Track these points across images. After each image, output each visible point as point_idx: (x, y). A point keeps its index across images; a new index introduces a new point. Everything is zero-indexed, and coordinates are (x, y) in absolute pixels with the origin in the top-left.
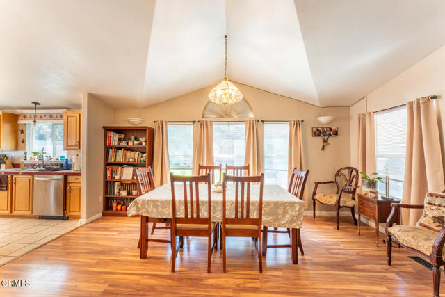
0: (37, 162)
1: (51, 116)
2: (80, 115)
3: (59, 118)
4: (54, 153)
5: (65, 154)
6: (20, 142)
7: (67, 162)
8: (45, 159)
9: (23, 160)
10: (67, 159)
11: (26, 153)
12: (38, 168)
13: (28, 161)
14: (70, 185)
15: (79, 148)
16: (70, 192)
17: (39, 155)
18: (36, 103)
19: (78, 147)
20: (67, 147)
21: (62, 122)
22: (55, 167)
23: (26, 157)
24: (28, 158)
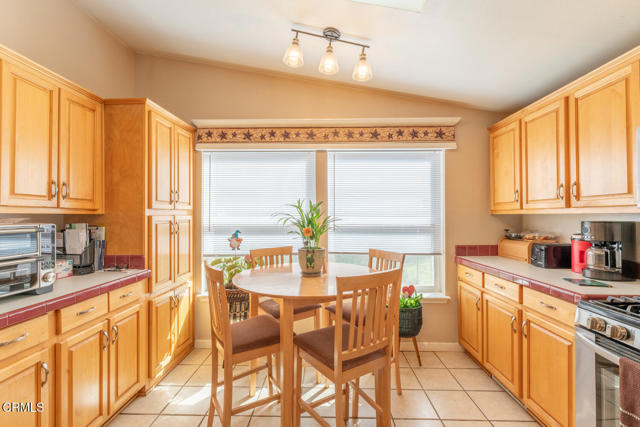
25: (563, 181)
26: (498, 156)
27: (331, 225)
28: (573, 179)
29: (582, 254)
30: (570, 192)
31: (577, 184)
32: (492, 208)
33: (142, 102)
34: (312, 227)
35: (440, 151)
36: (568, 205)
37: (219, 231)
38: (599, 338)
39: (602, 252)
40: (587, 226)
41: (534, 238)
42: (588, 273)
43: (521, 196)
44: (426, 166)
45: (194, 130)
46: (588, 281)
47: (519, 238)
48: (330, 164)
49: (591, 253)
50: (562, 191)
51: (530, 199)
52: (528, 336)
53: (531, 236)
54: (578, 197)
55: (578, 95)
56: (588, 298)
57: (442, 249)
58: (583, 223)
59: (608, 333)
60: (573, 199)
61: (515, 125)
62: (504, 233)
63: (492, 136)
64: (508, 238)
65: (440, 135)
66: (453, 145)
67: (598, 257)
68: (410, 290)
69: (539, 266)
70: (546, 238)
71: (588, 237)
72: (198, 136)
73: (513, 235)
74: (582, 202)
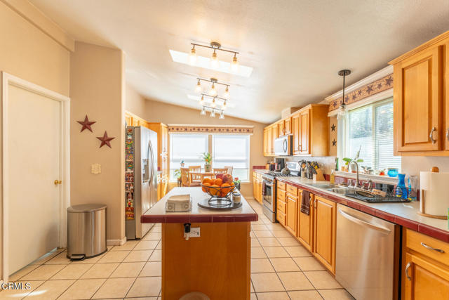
0: (350, 174)
1: (370, 89)
2: (442, 49)
3: (384, 87)
4: (376, 161)
5: (397, 163)
6: (331, 144)
7: (402, 182)
8: (361, 171)
9: (333, 171)
10: (402, 176)
11: (337, 160)
12: (350, 186)
13: (340, 173)
14: (415, 259)
15: (442, 147)
16: (413, 279)
17: (353, 164)
18: (344, 73)
19: (435, 146)
20: (404, 145)
21: (390, 93)
22: (375, 191)
23: (337, 166)
24: (340, 168)
27: (213, 159)
32: (264, 154)
33: (160, 124)
34: (208, 159)
35: (248, 136)
37: (175, 161)
44: (244, 140)
45: (168, 127)
48: (213, 139)
51: (274, 151)
57: (249, 167)
63: (263, 132)
65: (248, 131)
66: (252, 134)
68: (237, 179)
72: (170, 129)
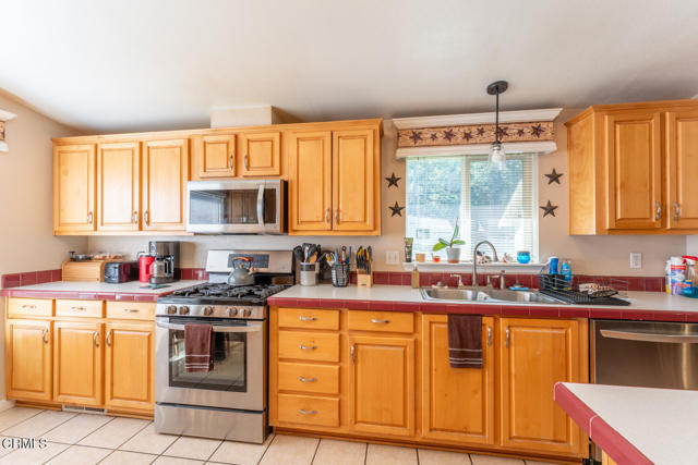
6: (386, 211)
11: (410, 242)
20: (617, 223)
25: (137, 209)
26: (66, 173)
28: (145, 209)
29: (148, 267)
30: (141, 219)
31: (148, 212)
32: (56, 228)
36: (141, 229)
38: (172, 319)
39: (162, 264)
40: (153, 245)
41: (104, 258)
42: (153, 280)
43: (95, 219)
46: (154, 286)
47: (89, 259)
49: (155, 265)
50: (136, 217)
51: (105, 221)
52: (112, 345)
53: (101, 256)
54: (148, 223)
55: (151, 144)
56: (164, 295)
58: (150, 243)
59: (178, 314)
60: (144, 224)
61: (91, 148)
62: (68, 255)
63: (58, 149)
64: (74, 260)
66: (3, 146)
67: (160, 267)
69: (113, 283)
70: (115, 258)
71: (153, 254)
73: (81, 257)
74: (152, 227)
